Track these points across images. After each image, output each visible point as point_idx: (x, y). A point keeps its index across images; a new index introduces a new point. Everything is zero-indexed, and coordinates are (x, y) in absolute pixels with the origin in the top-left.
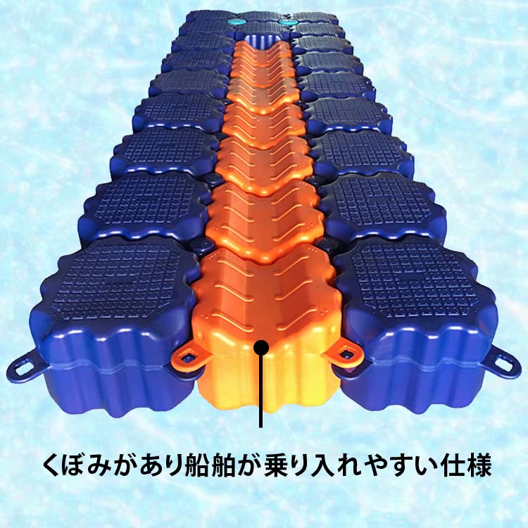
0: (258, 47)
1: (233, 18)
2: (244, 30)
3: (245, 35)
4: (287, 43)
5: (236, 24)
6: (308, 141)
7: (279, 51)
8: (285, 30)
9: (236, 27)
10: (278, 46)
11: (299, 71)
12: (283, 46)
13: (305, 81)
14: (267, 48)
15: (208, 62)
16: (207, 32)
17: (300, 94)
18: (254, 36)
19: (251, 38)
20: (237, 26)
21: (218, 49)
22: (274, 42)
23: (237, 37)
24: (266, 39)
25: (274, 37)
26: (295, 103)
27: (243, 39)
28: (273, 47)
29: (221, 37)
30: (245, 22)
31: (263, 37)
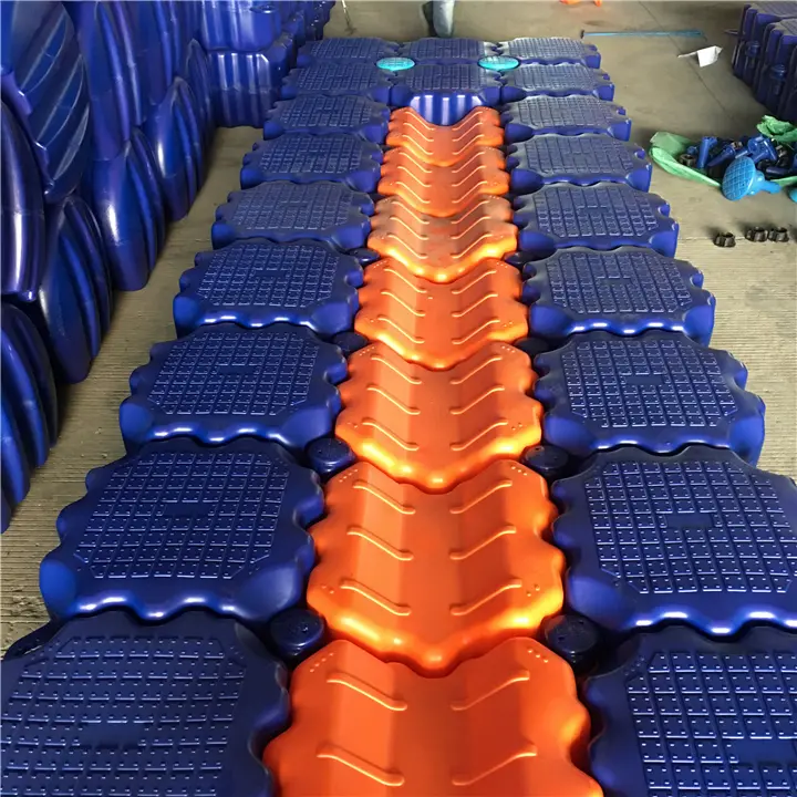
0: (436, 120)
1: (389, 56)
2: (410, 83)
3: (411, 96)
4: (495, 112)
5: (393, 69)
6: (532, 358)
7: (477, 132)
8: (490, 81)
9: (395, 78)
10: (476, 120)
11: (518, 178)
12: (487, 119)
13: (529, 208)
14: (454, 121)
15: (333, 162)
16: (335, 92)
17: (518, 238)
18: (429, 98)
19: (422, 103)
20: (396, 73)
21: (355, 129)
22: (469, 109)
23: (396, 100)
24: (453, 104)
25: (468, 100)
26: (507, 259)
27: (405, 104)
28: (467, 121)
29: (361, 101)
30: (412, 64)
31: (446, 100)
